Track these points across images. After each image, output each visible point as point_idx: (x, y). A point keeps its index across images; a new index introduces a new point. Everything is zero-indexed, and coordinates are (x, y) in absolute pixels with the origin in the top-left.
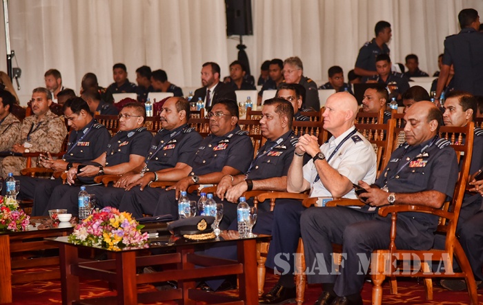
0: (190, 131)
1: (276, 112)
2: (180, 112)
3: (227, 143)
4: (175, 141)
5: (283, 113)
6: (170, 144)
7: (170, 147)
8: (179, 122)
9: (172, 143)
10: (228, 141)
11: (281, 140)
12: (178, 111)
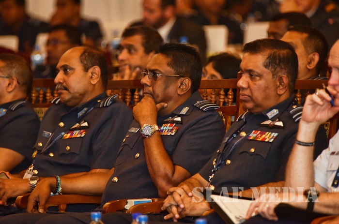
0: (109, 103)
1: (266, 66)
2: (91, 70)
3: (177, 122)
4: (86, 124)
5: (278, 69)
6: (76, 129)
7: (76, 134)
8: (91, 88)
9: (81, 128)
10: (179, 119)
11: (275, 112)
12: (86, 69)
